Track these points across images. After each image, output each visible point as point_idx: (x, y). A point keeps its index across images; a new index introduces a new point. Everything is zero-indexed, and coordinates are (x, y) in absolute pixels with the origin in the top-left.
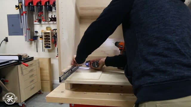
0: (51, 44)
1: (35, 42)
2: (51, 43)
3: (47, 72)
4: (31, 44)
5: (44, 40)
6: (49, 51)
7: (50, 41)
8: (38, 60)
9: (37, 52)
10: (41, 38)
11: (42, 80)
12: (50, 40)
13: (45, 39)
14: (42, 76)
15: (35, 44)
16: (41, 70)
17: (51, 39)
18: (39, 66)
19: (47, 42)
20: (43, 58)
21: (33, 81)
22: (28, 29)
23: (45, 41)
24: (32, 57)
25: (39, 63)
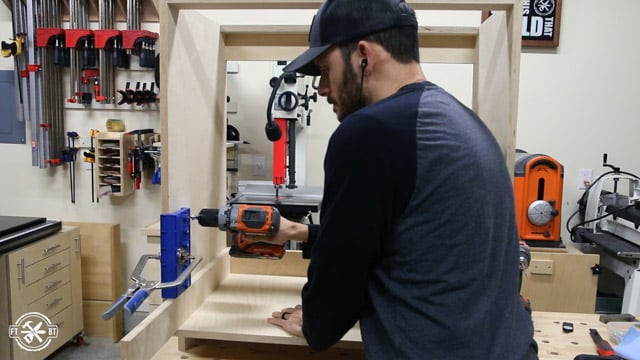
0: (122, 180)
1: (65, 168)
2: (121, 175)
3: (104, 271)
4: (52, 173)
5: (97, 165)
6: (116, 202)
7: (118, 170)
8: (77, 230)
9: (73, 201)
10: (89, 159)
11: (87, 298)
12: (121, 167)
13: (103, 161)
14: (86, 284)
15: (65, 176)
16: (86, 263)
17: (122, 162)
18: (79, 252)
19: (109, 173)
20: (94, 225)
21: (56, 302)
22: (43, 126)
23: (104, 169)
24: (59, 220)
25: (78, 240)
